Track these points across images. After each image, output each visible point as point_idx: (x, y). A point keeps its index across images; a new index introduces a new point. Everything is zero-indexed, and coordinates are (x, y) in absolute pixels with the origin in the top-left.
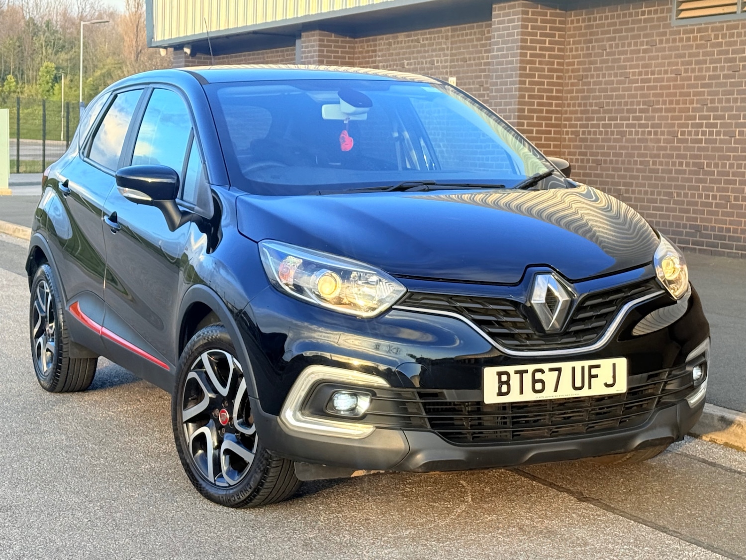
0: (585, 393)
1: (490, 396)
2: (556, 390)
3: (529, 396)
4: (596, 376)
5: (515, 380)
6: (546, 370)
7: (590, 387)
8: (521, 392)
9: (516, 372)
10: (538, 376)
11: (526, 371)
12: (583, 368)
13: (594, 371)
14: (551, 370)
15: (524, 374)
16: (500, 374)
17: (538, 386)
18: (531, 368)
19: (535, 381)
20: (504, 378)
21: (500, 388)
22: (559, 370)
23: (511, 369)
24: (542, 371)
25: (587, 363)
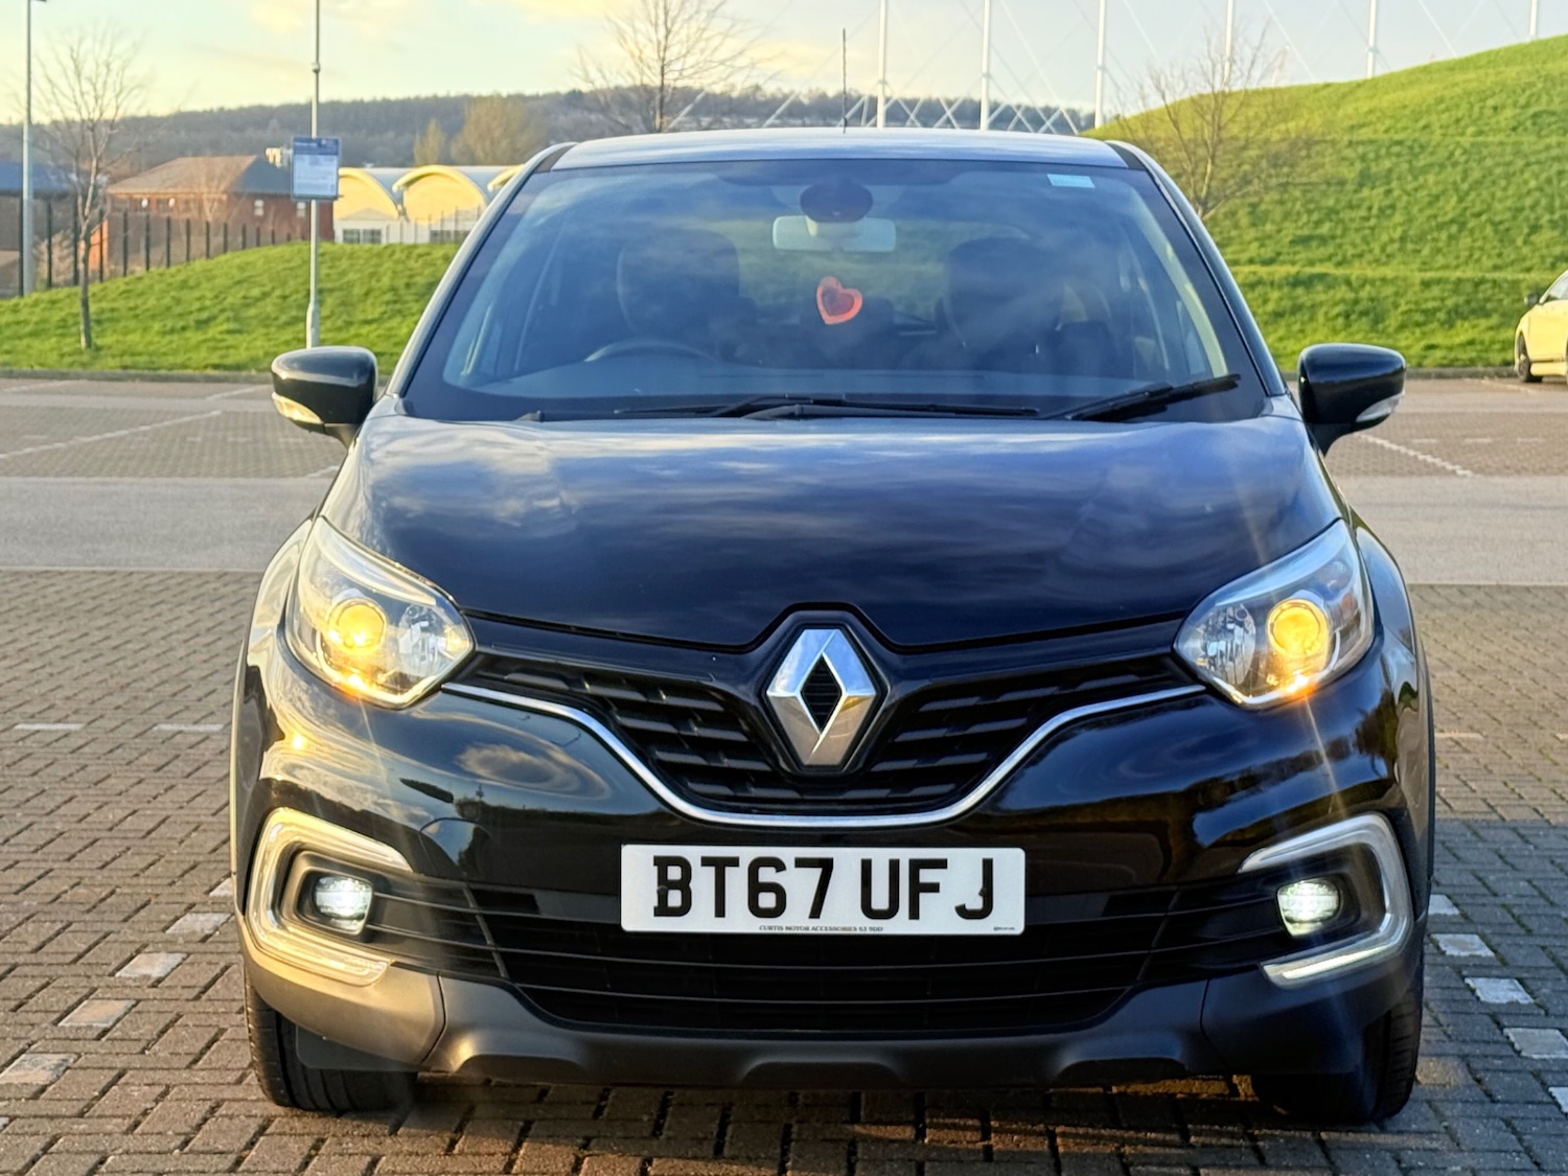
0: (900, 925)
1: (637, 912)
2: (816, 912)
3: (740, 921)
4: (934, 888)
5: (703, 882)
6: (789, 863)
7: (914, 914)
8: (720, 911)
9: (706, 862)
10: (767, 875)
11: (734, 862)
12: (894, 866)
13: (926, 876)
14: (801, 863)
15: (729, 871)
16: (662, 863)
17: (767, 900)
18: (747, 854)
19: (755, 888)
20: (674, 873)
21: (663, 897)
22: (826, 866)
23: (693, 853)
24: (779, 866)
25: (905, 855)
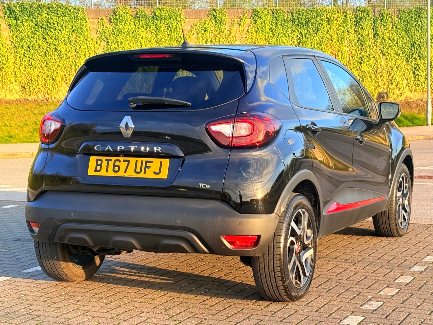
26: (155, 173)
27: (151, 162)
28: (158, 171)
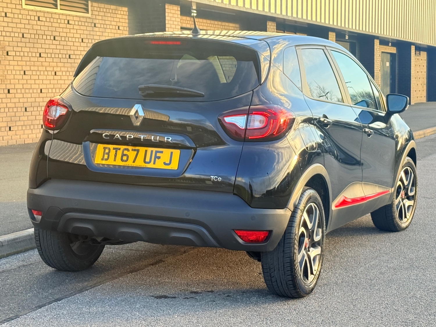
26: (165, 164)
27: (162, 152)
28: (168, 162)
